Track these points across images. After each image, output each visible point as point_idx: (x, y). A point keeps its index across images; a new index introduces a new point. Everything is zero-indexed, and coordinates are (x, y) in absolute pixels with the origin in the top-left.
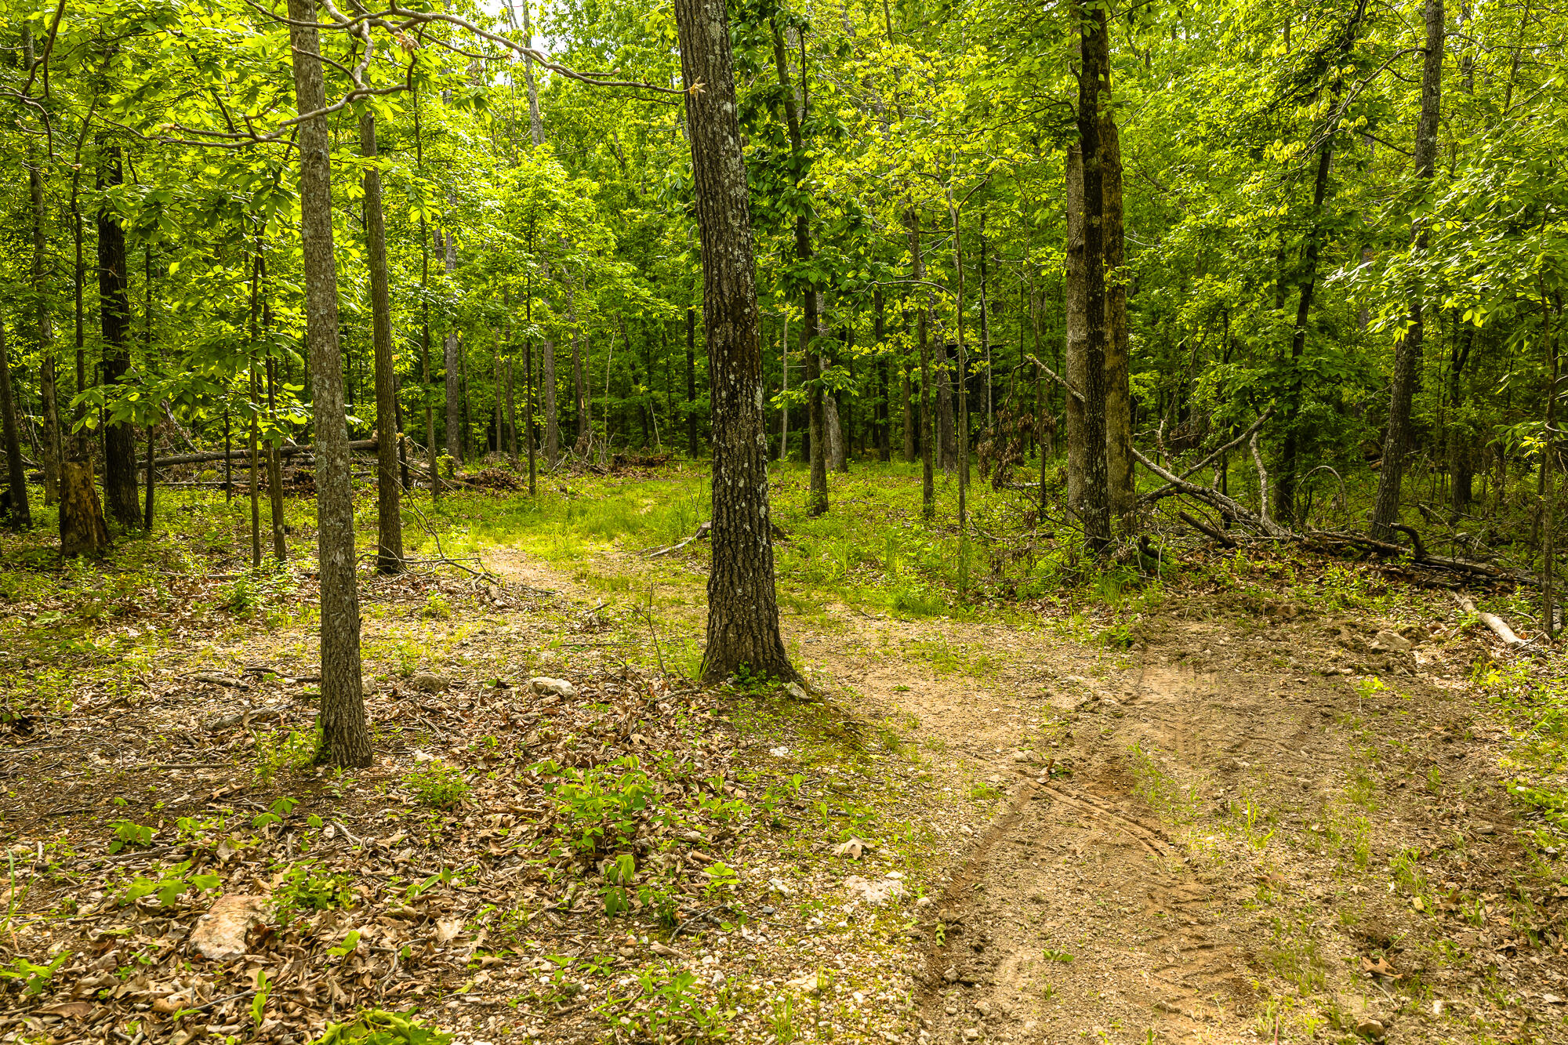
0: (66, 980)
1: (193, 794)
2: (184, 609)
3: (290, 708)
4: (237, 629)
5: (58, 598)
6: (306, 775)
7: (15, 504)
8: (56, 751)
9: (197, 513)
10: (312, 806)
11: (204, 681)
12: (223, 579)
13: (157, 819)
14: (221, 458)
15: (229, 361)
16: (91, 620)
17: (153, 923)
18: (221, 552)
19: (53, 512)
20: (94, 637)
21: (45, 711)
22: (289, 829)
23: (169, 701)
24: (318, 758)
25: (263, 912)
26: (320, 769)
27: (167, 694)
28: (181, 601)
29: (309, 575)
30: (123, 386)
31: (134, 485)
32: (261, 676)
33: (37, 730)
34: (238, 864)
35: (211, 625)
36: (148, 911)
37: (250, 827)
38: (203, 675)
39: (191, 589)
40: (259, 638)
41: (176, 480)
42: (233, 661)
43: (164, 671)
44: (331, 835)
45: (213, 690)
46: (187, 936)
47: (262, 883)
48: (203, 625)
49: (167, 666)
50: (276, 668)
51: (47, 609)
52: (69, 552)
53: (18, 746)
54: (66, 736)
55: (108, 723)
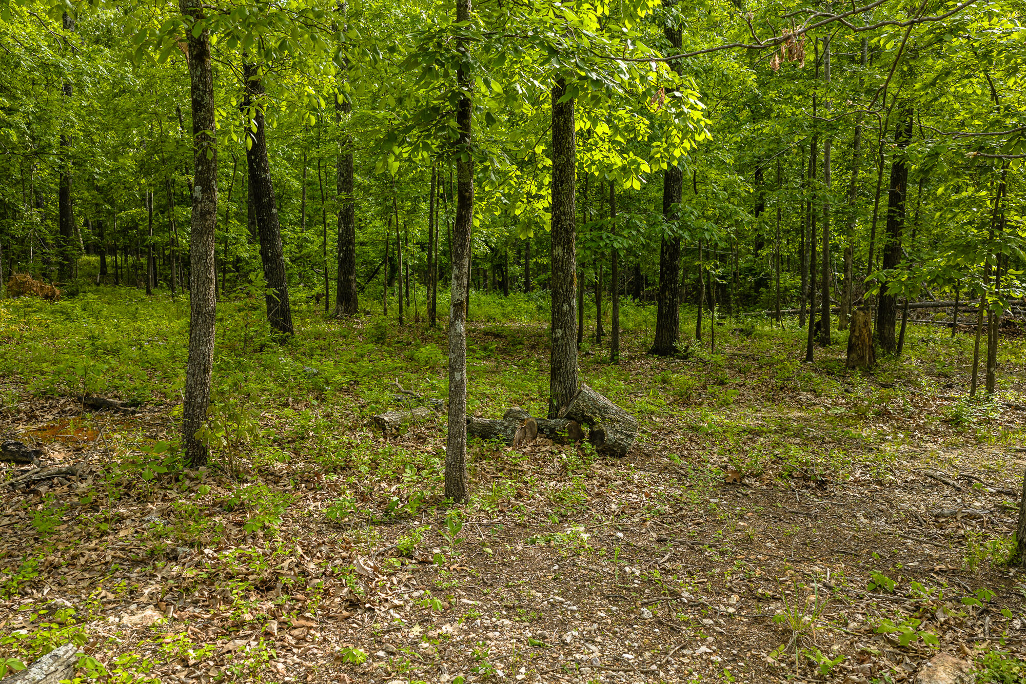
0: (840, 672)
1: (921, 562)
2: (919, 418)
3: (992, 512)
4: (954, 439)
5: (843, 398)
6: (1000, 572)
7: (823, 329)
8: (839, 506)
9: (931, 344)
10: (1005, 598)
11: (931, 477)
12: (946, 399)
13: (897, 573)
14: (951, 305)
15: (971, 256)
16: (861, 416)
17: (894, 653)
18: (946, 376)
19: (844, 335)
20: (862, 428)
21: (834, 477)
22: (986, 611)
23: (908, 487)
24: (1012, 561)
25: (967, 675)
26: (1013, 571)
27: (906, 481)
28: (917, 411)
29: (1010, 406)
30: (899, 270)
31: (894, 325)
32: (970, 482)
33: (829, 490)
34: (950, 628)
35: (936, 433)
36: (890, 642)
37: (959, 601)
38: (930, 472)
39: (925, 404)
40: (970, 449)
41: (918, 318)
42: (951, 464)
43: (905, 463)
44: (1018, 627)
45: (936, 485)
46: (915, 671)
47: (967, 649)
48: (931, 432)
49: (906, 459)
50: (982, 477)
51: (836, 404)
52: (850, 365)
53: (818, 497)
54: (845, 496)
55: (869, 494)
